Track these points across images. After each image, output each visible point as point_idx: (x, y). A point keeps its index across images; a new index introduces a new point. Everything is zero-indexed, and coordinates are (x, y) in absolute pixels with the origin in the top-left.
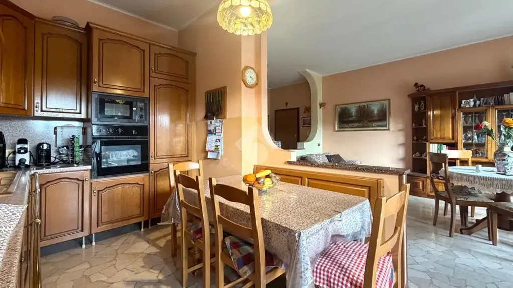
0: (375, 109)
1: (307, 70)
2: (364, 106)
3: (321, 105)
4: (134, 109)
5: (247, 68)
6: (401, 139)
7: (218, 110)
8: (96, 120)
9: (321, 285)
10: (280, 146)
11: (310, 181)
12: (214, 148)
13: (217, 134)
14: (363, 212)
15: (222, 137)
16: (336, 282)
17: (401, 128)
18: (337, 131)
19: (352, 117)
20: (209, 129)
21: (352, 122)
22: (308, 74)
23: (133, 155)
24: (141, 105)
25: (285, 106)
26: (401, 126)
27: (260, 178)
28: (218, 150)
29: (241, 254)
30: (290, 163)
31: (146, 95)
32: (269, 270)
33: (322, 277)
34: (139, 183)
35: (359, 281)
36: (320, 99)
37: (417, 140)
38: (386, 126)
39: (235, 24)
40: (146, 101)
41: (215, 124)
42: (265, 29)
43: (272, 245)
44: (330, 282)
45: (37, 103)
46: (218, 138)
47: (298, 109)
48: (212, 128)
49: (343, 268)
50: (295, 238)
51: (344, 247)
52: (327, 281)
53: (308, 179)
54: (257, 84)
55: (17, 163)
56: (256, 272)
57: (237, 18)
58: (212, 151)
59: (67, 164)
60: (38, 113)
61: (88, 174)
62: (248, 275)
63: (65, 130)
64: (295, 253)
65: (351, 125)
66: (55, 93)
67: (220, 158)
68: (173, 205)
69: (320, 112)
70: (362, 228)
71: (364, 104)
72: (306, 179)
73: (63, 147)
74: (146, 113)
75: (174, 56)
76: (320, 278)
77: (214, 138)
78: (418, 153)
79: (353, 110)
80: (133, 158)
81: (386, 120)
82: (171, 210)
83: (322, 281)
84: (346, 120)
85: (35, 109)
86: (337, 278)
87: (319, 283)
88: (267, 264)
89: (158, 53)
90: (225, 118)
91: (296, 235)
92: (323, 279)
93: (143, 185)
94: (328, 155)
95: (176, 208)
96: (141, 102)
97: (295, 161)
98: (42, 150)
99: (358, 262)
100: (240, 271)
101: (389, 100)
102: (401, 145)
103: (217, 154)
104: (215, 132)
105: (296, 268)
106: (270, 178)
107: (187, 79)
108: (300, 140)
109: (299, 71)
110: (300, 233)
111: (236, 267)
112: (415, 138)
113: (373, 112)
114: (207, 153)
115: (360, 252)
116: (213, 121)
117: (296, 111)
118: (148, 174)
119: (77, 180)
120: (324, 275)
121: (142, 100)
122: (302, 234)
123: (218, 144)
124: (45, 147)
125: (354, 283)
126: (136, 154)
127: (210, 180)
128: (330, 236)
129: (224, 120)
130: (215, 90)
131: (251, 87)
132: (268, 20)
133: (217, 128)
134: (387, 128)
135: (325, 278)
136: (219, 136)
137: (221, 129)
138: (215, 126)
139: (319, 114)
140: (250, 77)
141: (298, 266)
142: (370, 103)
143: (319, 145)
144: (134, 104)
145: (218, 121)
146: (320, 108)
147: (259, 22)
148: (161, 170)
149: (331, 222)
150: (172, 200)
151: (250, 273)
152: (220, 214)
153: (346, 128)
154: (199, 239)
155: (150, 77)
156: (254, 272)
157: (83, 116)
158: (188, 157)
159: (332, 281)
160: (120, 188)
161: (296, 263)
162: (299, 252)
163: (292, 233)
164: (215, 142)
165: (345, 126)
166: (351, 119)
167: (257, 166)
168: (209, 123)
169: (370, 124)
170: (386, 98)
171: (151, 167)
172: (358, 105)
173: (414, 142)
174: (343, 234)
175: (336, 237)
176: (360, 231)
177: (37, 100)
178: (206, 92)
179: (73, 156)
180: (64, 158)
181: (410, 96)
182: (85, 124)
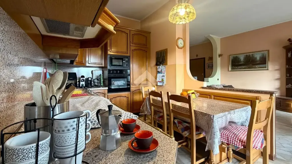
0: (258, 57)
1: (210, 35)
2: (249, 55)
3: (220, 56)
4: (124, 61)
5: (179, 38)
6: (277, 75)
7: (163, 61)
8: (109, 67)
9: (224, 141)
10: (197, 79)
11: (215, 97)
12: (161, 80)
13: (162, 73)
14: (247, 112)
15: (165, 74)
16: (232, 140)
17: (277, 69)
18: (230, 71)
19: (241, 62)
20: (158, 70)
21: (241, 65)
22: (212, 38)
23: (123, 83)
24: (127, 59)
25: (196, 57)
26: (277, 67)
27: (189, 94)
28: (163, 81)
29: (183, 126)
30: (203, 88)
31: (128, 55)
32: (197, 133)
33: (224, 137)
34: (126, 96)
35: (244, 140)
36: (219, 52)
37: (289, 76)
38: (266, 67)
39: (176, 18)
40: (128, 57)
41: (161, 68)
42: (192, 20)
43: (199, 122)
44: (229, 140)
45: (87, 60)
46: (163, 75)
47: (204, 58)
48: (159, 70)
49: (235, 134)
50: (211, 117)
51: (236, 127)
52: (227, 139)
53: (214, 96)
54: (184, 47)
55: (81, 86)
56: (191, 133)
57: (177, 16)
58: (160, 82)
59: (98, 87)
60: (87, 65)
61: (106, 91)
62: (187, 135)
63: (96, 72)
64: (211, 124)
65: (240, 67)
66: (93, 55)
67: (164, 85)
68: (146, 106)
69: (219, 60)
70: (246, 120)
71: (249, 54)
72: (213, 96)
73: (96, 79)
74: (128, 63)
75: (140, 34)
76: (223, 138)
77: (161, 75)
78: (290, 85)
79: (242, 58)
80: (123, 85)
81: (265, 63)
82: (145, 108)
83: (224, 139)
84: (236, 64)
85: (87, 63)
86: (232, 138)
87: (223, 140)
88: (196, 131)
89: (133, 34)
90: (167, 64)
91: (212, 116)
92: (225, 139)
93: (128, 97)
94: (224, 85)
95: (147, 107)
96: (127, 58)
97: (206, 87)
98: (89, 80)
99: (244, 133)
100: (183, 134)
101: (268, 51)
102: (277, 79)
103: (162, 83)
104: (161, 72)
105: (212, 131)
106: (194, 94)
107: (147, 45)
108: (206, 77)
109: (205, 36)
110: (214, 116)
111: (180, 132)
112: (288, 75)
113: (256, 58)
114: (157, 83)
115: (245, 129)
116: (160, 66)
117: (203, 59)
118: (130, 92)
119: (103, 93)
120: (225, 137)
121: (127, 57)
122: (215, 116)
123: (163, 78)
124: (90, 79)
125: (241, 140)
126: (124, 83)
127: (168, 93)
128: (228, 121)
129: (166, 66)
130: (162, 50)
131: (181, 48)
132: (193, 16)
133: (162, 70)
134: (267, 69)
135: (226, 138)
136: (163, 74)
137: (164, 70)
138: (161, 69)
139: (218, 61)
140: (180, 43)
141: (213, 129)
142: (254, 53)
143: (218, 79)
144: (124, 59)
145: (163, 66)
146: (219, 57)
147: (188, 17)
148: (135, 90)
149: (229, 114)
150: (145, 104)
151: (188, 134)
152: (172, 108)
153: (236, 69)
154: (161, 120)
155: (130, 46)
156: (190, 134)
157: (103, 66)
158: (147, 84)
159: (230, 139)
160: (119, 98)
161: (212, 129)
162: (213, 124)
163: (210, 116)
164: (161, 77)
165: (236, 68)
166: (240, 63)
167: (184, 89)
168: (158, 68)
169: (254, 66)
170: (266, 49)
171: (131, 89)
172: (245, 54)
173: (287, 77)
174: (235, 121)
175: (231, 122)
176: (245, 121)
177: (87, 59)
178: (156, 52)
179: (100, 83)
180: (96, 84)
181: (285, 47)
182: (103, 69)
